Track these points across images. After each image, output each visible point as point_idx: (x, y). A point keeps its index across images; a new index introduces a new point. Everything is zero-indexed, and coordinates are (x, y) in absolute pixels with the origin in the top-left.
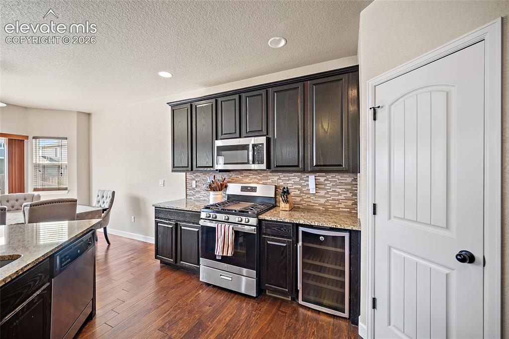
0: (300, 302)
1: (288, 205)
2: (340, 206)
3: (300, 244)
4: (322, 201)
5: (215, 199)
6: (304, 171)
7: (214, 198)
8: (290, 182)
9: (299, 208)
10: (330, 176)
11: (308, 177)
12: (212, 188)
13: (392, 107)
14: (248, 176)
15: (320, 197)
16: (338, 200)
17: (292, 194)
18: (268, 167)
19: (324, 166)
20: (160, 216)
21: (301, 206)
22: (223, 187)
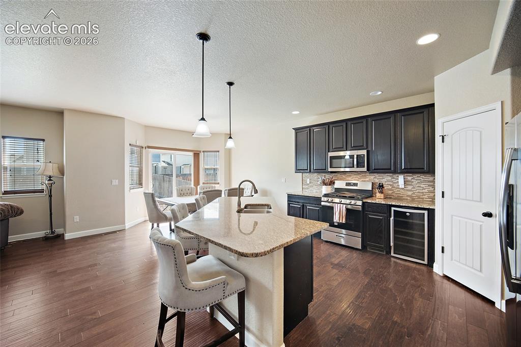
0: (392, 254)
1: (382, 195)
2: (424, 197)
3: (392, 218)
4: (410, 193)
5: (327, 190)
6: (395, 172)
7: (325, 190)
8: (383, 180)
9: (391, 198)
10: (415, 176)
11: (398, 176)
12: (324, 183)
13: (453, 136)
14: (350, 176)
15: (407, 190)
16: (422, 193)
17: (385, 188)
18: (368, 169)
19: (410, 169)
20: (291, 200)
21: (392, 197)
22: (332, 183)
